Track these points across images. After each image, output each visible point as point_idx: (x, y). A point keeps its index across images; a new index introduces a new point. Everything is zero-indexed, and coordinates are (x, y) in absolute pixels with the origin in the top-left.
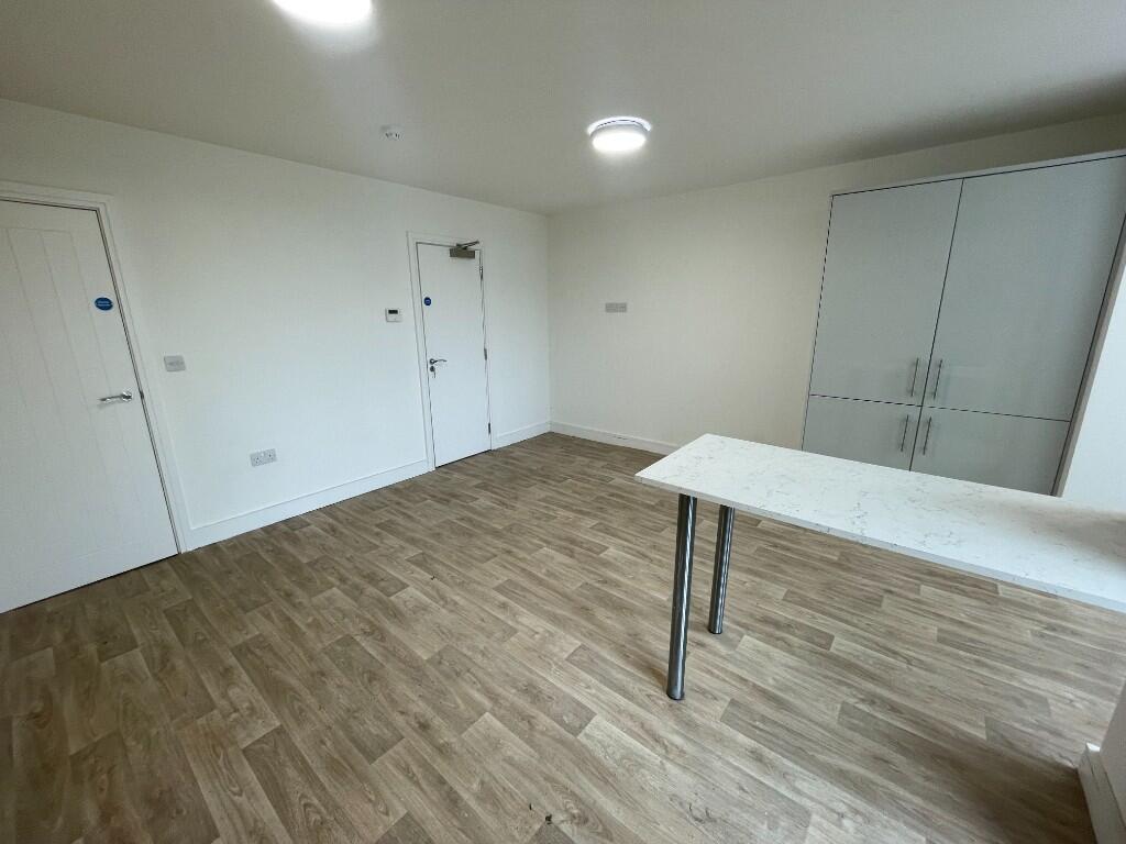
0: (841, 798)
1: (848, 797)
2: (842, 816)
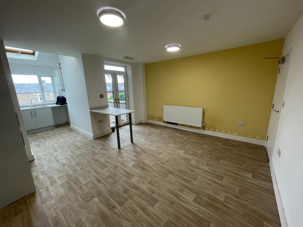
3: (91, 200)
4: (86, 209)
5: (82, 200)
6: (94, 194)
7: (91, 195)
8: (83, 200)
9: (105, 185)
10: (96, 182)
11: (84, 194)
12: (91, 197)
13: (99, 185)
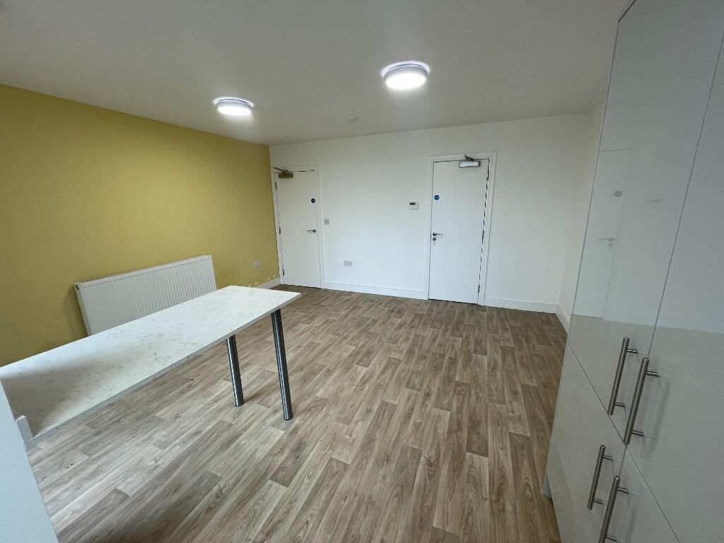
0: (165, 463)
1: (164, 466)
2: (156, 461)
3: (463, 383)
4: (476, 379)
5: (473, 393)
6: (452, 385)
7: (457, 388)
8: (470, 392)
9: (430, 381)
10: (433, 397)
11: (464, 397)
12: (459, 386)
13: (436, 390)
